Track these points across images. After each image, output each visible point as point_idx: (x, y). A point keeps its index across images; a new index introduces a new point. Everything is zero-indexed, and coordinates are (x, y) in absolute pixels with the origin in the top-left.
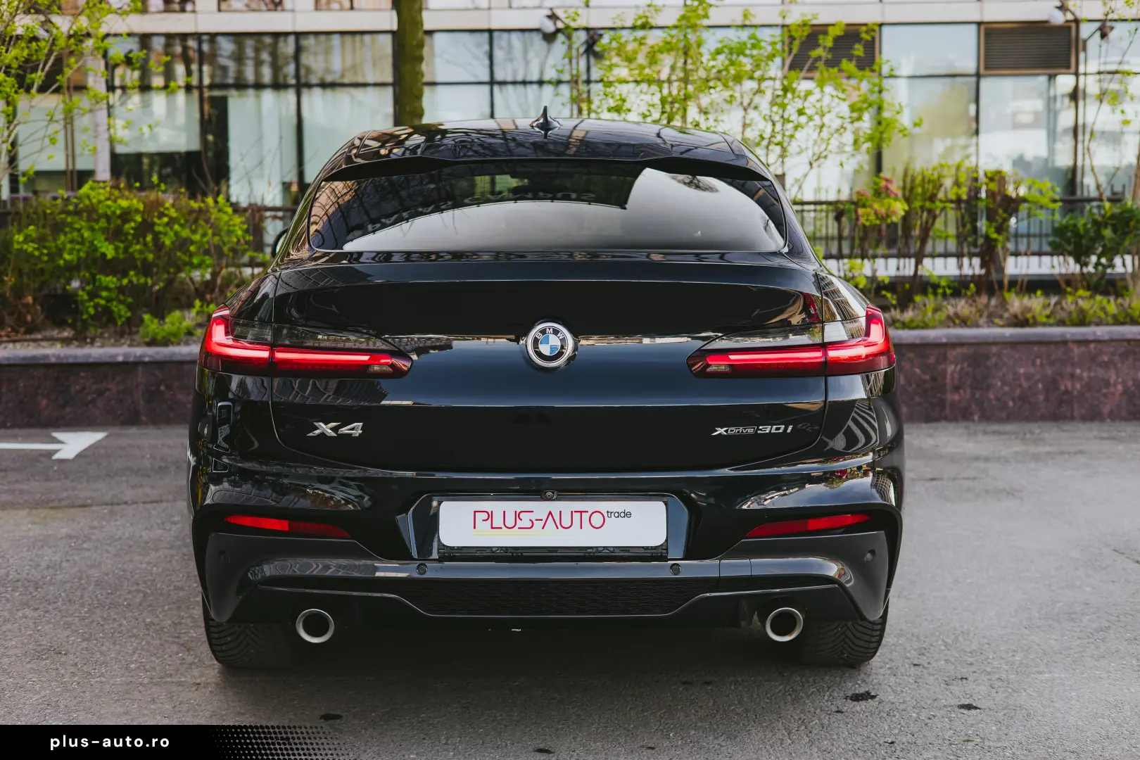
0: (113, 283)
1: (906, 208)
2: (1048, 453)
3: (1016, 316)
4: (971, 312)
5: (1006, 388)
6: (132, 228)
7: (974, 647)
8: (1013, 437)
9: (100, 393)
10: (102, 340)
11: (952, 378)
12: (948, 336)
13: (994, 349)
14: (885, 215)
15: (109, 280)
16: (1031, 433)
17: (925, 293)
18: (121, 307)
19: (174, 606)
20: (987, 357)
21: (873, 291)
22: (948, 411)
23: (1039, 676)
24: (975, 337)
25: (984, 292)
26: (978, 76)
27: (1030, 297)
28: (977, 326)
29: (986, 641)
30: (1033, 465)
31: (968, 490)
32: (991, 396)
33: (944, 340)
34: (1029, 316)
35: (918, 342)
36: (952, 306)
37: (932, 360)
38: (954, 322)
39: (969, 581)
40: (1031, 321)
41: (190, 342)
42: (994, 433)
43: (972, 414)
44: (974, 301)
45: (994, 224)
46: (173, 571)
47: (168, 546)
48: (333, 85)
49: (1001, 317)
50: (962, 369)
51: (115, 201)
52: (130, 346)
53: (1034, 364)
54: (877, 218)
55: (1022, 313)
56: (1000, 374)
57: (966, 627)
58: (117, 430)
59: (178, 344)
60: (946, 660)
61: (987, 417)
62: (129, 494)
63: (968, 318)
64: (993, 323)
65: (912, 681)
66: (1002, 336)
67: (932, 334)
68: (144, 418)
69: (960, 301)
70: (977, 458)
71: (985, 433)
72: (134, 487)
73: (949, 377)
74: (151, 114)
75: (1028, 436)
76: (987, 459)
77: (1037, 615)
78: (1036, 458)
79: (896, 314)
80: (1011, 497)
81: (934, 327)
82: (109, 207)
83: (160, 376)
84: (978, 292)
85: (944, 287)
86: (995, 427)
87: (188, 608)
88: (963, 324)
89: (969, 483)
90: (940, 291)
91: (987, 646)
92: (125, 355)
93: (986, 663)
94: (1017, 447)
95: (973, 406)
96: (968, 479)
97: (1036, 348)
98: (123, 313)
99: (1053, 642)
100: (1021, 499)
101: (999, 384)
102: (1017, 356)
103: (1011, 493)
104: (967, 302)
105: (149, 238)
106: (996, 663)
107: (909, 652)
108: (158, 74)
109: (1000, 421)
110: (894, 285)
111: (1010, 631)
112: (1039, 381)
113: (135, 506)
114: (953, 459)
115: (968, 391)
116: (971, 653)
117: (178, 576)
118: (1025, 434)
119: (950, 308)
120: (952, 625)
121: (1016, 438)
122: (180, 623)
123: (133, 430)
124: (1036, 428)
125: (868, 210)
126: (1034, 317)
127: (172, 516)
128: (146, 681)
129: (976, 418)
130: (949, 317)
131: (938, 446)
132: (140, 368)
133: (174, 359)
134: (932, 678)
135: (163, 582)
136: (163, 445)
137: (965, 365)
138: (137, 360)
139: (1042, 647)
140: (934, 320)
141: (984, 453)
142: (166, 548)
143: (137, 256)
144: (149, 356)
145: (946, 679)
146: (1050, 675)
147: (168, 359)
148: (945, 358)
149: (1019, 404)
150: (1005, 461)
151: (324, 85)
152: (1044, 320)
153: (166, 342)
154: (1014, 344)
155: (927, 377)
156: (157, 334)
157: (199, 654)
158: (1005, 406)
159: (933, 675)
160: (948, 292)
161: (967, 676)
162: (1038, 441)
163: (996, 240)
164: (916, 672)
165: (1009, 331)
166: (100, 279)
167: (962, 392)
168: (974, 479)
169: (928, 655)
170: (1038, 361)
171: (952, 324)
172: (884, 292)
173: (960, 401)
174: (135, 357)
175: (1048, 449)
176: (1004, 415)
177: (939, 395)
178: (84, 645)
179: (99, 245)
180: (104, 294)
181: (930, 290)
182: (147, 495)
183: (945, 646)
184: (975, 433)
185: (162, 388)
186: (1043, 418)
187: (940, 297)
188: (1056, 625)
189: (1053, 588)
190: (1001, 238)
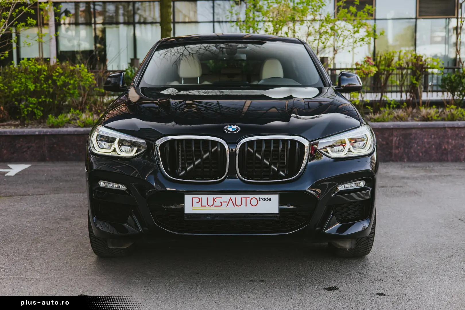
0: (35, 101)
1: (377, 70)
2: (436, 176)
3: (424, 117)
4: (404, 115)
5: (419, 148)
6: (43, 77)
7: (388, 264)
8: (421, 169)
9: (29, 148)
10: (31, 126)
11: (395, 143)
12: (393, 125)
13: (414, 131)
14: (367, 73)
15: (34, 100)
16: (429, 167)
17: (385, 107)
18: (39, 111)
19: (30, 242)
20: (411, 134)
21: (362, 106)
22: (393, 157)
23: (416, 280)
24: (405, 125)
25: (410, 106)
26: (416, 19)
27: (431, 109)
28: (407, 121)
29: (394, 262)
30: (428, 181)
31: (398, 192)
32: (412, 151)
33: (392, 127)
34: (429, 116)
35: (380, 127)
36: (396, 112)
37: (386, 135)
38: (397, 119)
39: (391, 233)
40: (430, 119)
41: (68, 126)
42: (414, 167)
43: (404, 159)
44: (406, 110)
45: (415, 77)
46: (37, 225)
47: (39, 214)
49: (418, 117)
50: (399, 140)
52: (43, 128)
53: (431, 138)
54: (364, 74)
55: (427, 115)
56: (416, 141)
57: (386, 255)
58: (35, 164)
59: (63, 127)
60: (374, 271)
61: (410, 160)
62: (32, 191)
63: (403, 117)
64: (414, 119)
65: (357, 281)
66: (417, 125)
67: (386, 124)
68: (47, 159)
69: (400, 110)
70: (404, 178)
71: (409, 167)
72: (34, 188)
73: (394, 142)
75: (428, 168)
76: (408, 178)
77: (420, 249)
78: (430, 178)
79: (372, 115)
80: (416, 195)
81: (388, 121)
82: (33, 68)
83: (54, 141)
84: (408, 106)
85: (393, 104)
86: (413, 164)
87: (37, 243)
88: (401, 120)
89: (398, 188)
90: (392, 106)
91: (395, 264)
92: (39, 132)
93: (393, 272)
94: (422, 173)
95: (404, 155)
96: (398, 187)
97: (432, 130)
98: (39, 114)
99: (426, 263)
100: (420, 196)
101: (416, 146)
102: (424, 134)
103: (416, 193)
104: (402, 110)
105: (50, 82)
106: (397, 273)
109: (416, 162)
110: (372, 104)
111: (406, 257)
112: (433, 144)
113: (32, 196)
114: (394, 178)
115: (402, 148)
116: (387, 267)
117: (38, 228)
118: (426, 167)
119: (395, 113)
120: (380, 254)
121: (423, 169)
122: (31, 250)
123: (43, 164)
124: (431, 165)
125: (360, 71)
126: (431, 117)
127: (46, 201)
129: (405, 160)
130: (395, 117)
131: (388, 172)
132: (46, 137)
133: (60, 133)
134: (366, 280)
135: (30, 230)
136: (53, 170)
137: (401, 137)
138: (44, 134)
139: (420, 265)
140: (388, 118)
141: (407, 175)
142: (38, 215)
143: (45, 89)
144: (49, 132)
145: (373, 280)
146: (422, 279)
147: (57, 133)
148: (392, 134)
149: (424, 154)
150: (416, 179)
152: (436, 118)
153: (58, 126)
154: (421, 128)
155: (384, 143)
156: (54, 123)
157: (33, 265)
158: (418, 156)
159: (367, 278)
160: (395, 106)
161: (383, 279)
162: (431, 171)
163: (416, 84)
164: (359, 277)
165: (420, 123)
166: (29, 99)
167: (399, 149)
168: (401, 187)
169: (367, 268)
170: (433, 136)
171: (396, 120)
172: (367, 106)
173: (399, 153)
174: (43, 132)
175: (436, 174)
176: (418, 159)
177: (389, 150)
179: (28, 85)
180: (31, 105)
181: (387, 105)
182: (39, 191)
183: (375, 264)
184: (404, 167)
185: (55, 146)
186: (435, 161)
187: (391, 109)
188: (428, 254)
189: (429, 237)
190: (417, 83)
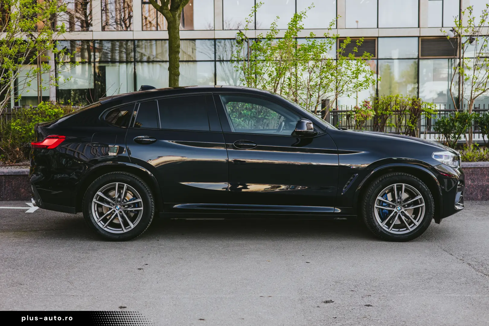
1: (375, 113)
7: (377, 284)
14: (366, 116)
23: (399, 295)
26: (418, 59)
29: (382, 282)
45: (411, 120)
48: (153, 62)
51: (53, 109)
54: (363, 118)
57: (376, 277)
60: (364, 289)
65: (349, 297)
74: (75, 73)
77: (405, 273)
82: (50, 112)
91: (382, 284)
93: (380, 290)
99: (408, 283)
106: (383, 291)
107: (351, 286)
108: (78, 56)
111: (392, 279)
116: (375, 287)
120: (370, 277)
125: (359, 114)
128: (53, 294)
134: (357, 295)
139: (403, 285)
145: (363, 296)
146: (403, 295)
151: (148, 62)
161: (371, 295)
163: (411, 127)
164: (352, 293)
169: (358, 287)
178: (31, 281)
183: (366, 284)
188: (411, 277)
189: (414, 264)
190: (413, 126)
